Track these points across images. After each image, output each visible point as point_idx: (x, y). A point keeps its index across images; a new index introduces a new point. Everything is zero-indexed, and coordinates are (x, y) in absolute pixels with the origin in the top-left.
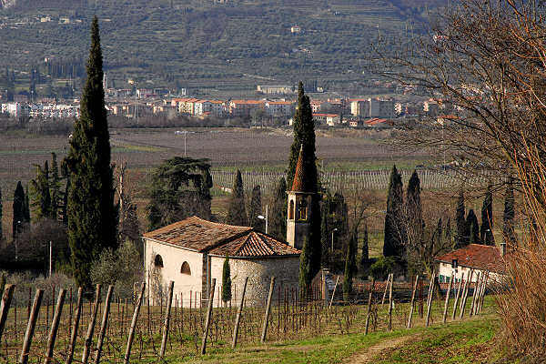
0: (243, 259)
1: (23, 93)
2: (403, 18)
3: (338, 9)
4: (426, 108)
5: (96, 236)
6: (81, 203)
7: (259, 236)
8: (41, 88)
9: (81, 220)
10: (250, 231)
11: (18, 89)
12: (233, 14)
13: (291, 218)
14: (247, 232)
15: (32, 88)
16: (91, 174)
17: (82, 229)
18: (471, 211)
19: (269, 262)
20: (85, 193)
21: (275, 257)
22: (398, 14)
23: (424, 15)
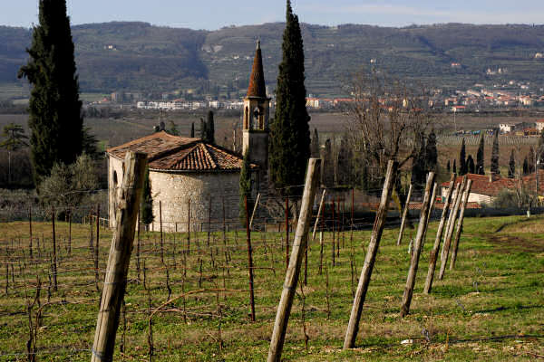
0: (180, 173)
1: (224, 97)
2: (435, 54)
3: (397, 50)
4: (446, 104)
5: (56, 151)
6: (39, 115)
7: (207, 148)
8: (232, 94)
9: (40, 133)
10: (198, 142)
11: (221, 95)
12: (338, 53)
13: (247, 128)
14: (193, 144)
15: (229, 94)
16: (48, 85)
17: (42, 143)
18: (470, 157)
19: (211, 177)
20: (43, 104)
21: (218, 171)
22: (430, 52)
23: (447, 53)
